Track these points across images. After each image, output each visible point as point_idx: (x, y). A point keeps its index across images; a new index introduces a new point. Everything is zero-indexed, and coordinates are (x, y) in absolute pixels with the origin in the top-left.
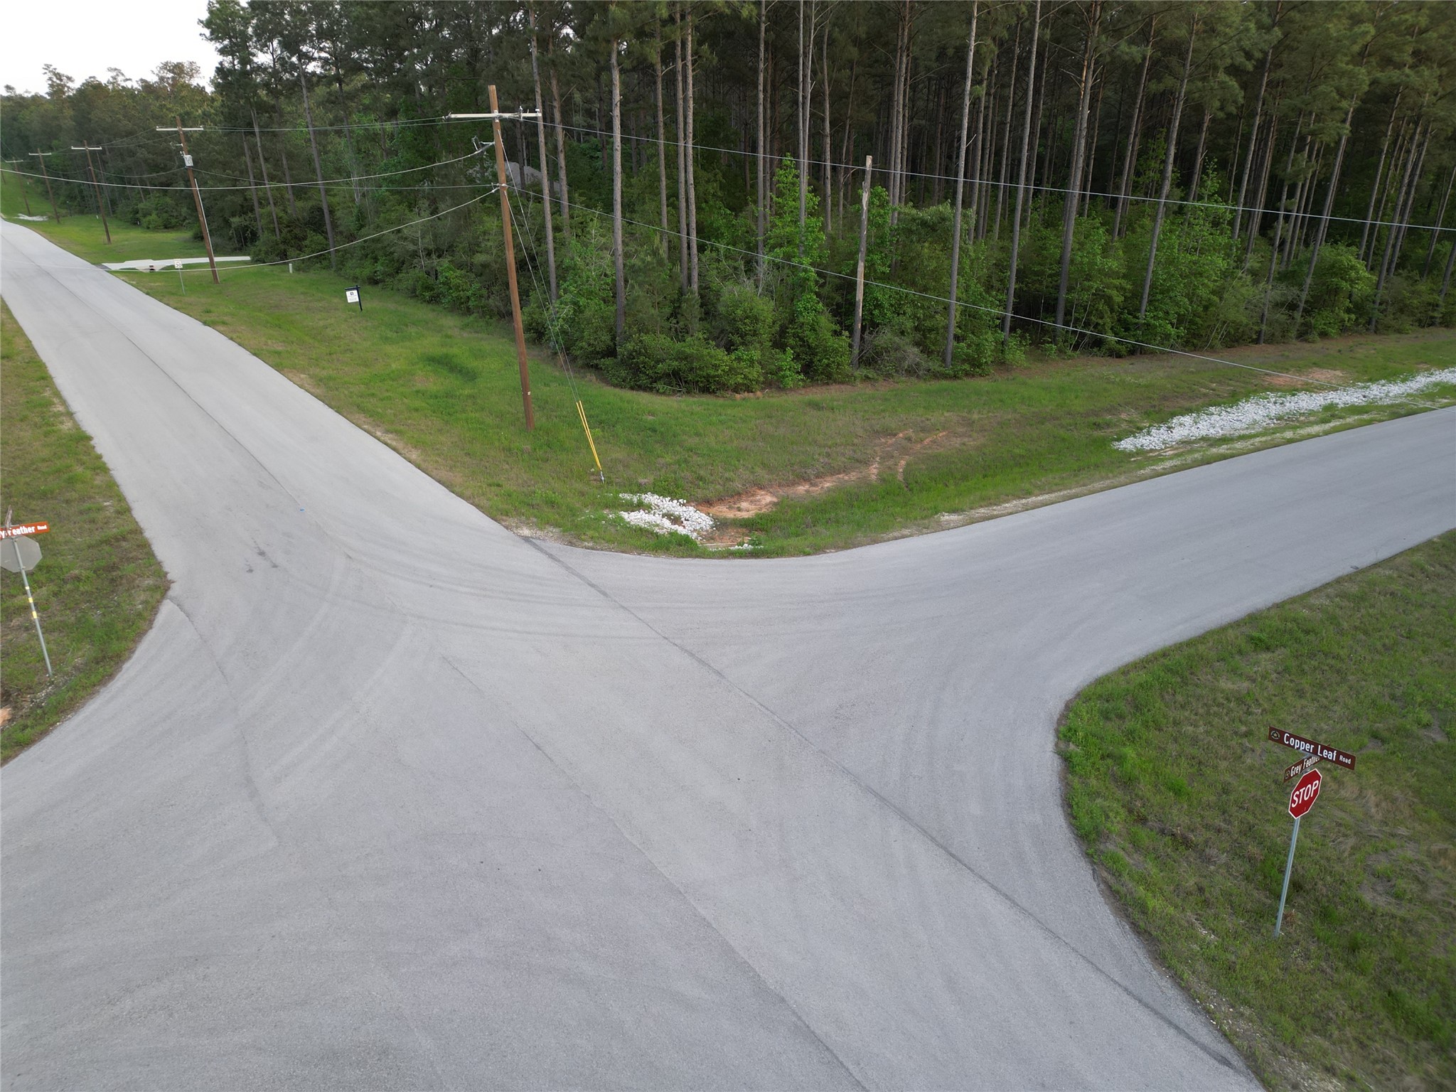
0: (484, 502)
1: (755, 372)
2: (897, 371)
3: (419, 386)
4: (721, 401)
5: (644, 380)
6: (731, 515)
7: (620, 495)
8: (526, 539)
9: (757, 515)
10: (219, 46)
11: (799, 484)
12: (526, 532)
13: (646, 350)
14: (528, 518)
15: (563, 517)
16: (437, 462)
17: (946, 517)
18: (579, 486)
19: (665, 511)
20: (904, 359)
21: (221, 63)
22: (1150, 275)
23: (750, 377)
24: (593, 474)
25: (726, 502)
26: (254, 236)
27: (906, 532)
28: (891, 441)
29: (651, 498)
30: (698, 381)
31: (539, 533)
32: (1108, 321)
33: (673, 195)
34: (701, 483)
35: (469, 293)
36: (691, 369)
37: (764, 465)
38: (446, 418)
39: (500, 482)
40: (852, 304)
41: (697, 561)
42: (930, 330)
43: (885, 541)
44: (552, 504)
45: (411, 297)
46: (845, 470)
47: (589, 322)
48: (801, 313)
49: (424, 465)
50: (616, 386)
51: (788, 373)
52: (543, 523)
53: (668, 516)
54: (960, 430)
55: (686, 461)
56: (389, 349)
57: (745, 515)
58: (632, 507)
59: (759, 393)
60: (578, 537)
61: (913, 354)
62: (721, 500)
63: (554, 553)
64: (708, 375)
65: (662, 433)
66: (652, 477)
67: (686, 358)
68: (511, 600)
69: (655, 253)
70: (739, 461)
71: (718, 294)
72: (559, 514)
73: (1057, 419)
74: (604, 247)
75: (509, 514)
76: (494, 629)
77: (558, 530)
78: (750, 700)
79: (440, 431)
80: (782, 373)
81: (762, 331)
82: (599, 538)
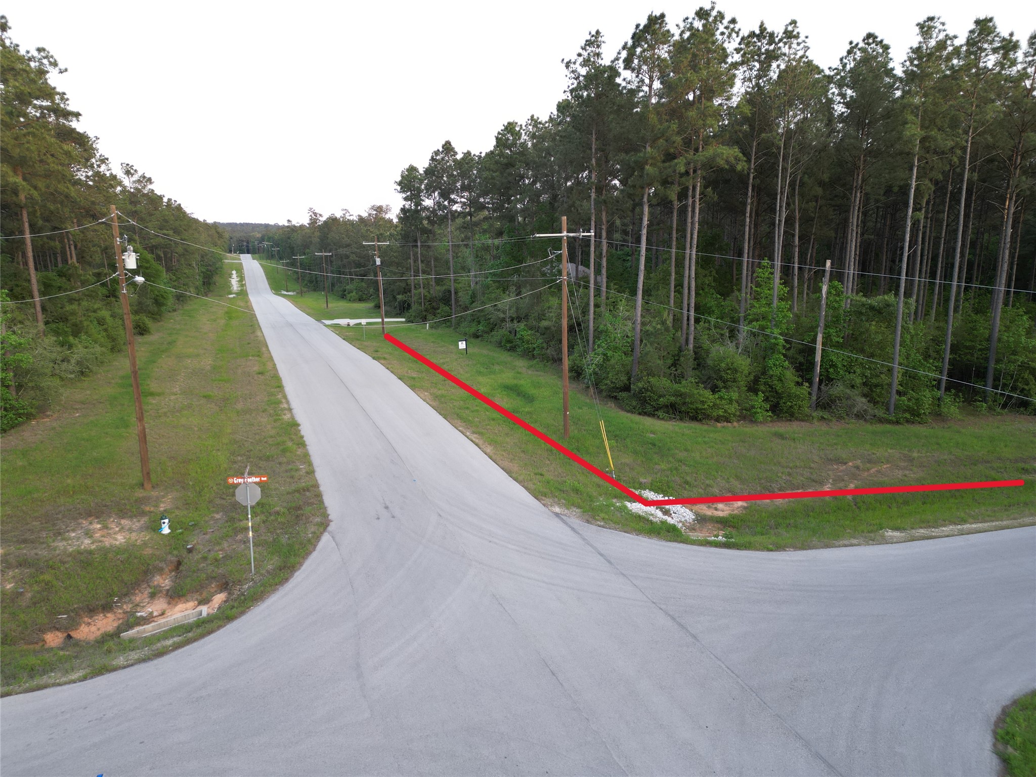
0: (531, 485)
1: (733, 408)
2: (847, 415)
4: (705, 427)
5: (649, 409)
6: (710, 512)
8: (557, 515)
9: (730, 515)
10: (404, 196)
12: (557, 509)
13: (652, 388)
14: (559, 500)
15: (584, 502)
16: (503, 455)
17: (890, 533)
18: (597, 480)
20: (854, 406)
21: (404, 206)
23: (729, 411)
24: (607, 472)
25: (706, 503)
26: (409, 306)
27: (854, 541)
28: (842, 468)
29: (648, 494)
30: (689, 412)
31: (566, 511)
32: (1033, 387)
33: (679, 285)
34: (687, 486)
35: (535, 346)
36: (684, 403)
37: (737, 478)
38: (511, 426)
39: (543, 473)
40: (812, 364)
41: (681, 545)
42: (876, 386)
43: (836, 547)
44: (577, 491)
45: (498, 347)
47: (613, 367)
48: (771, 368)
49: (494, 457)
50: (628, 411)
51: (759, 410)
52: (570, 504)
53: (661, 508)
54: (903, 464)
55: (676, 469)
56: (481, 379)
57: (720, 514)
58: (634, 499)
59: (735, 424)
60: (594, 517)
61: (861, 403)
62: (702, 501)
63: (575, 527)
64: (697, 408)
65: (659, 447)
66: (650, 479)
67: (681, 395)
68: (543, 558)
69: (663, 323)
70: (717, 472)
71: (708, 352)
72: (581, 499)
73: (987, 462)
74: (628, 318)
75: (547, 496)
76: (529, 578)
77: (579, 510)
78: (719, 662)
79: (507, 434)
80: (754, 410)
81: (740, 379)
82: (608, 520)
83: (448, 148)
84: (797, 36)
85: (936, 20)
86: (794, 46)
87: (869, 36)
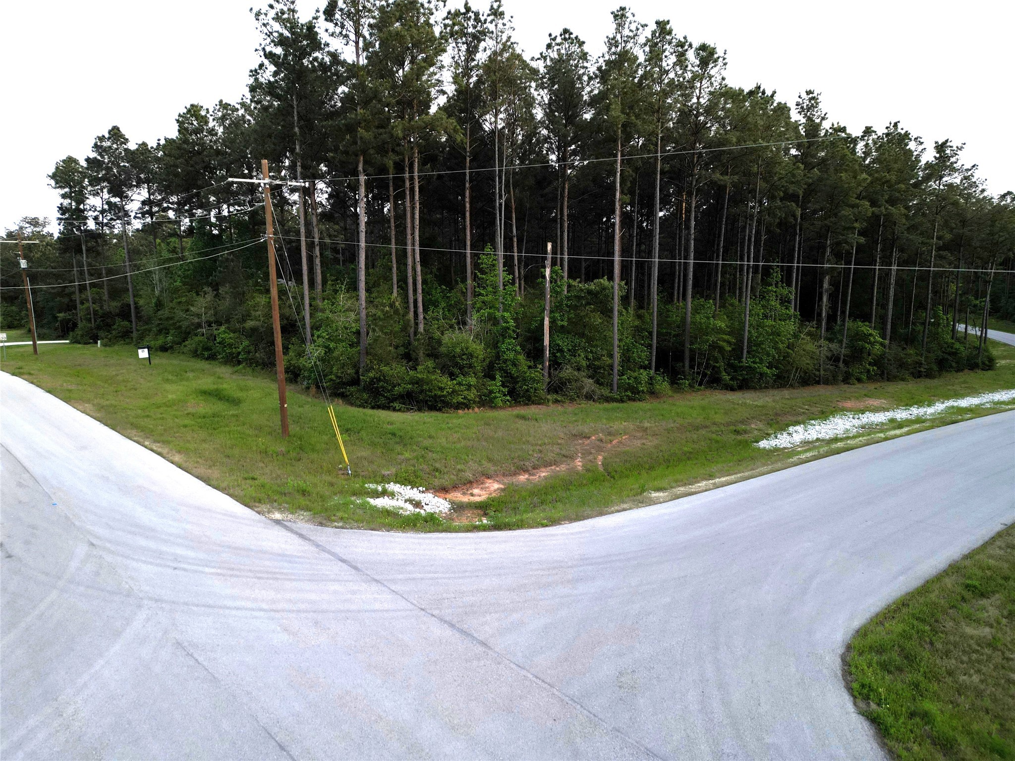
0: (238, 491)
1: (472, 395)
2: (578, 397)
3: (190, 410)
4: (446, 415)
5: (382, 401)
6: (466, 499)
7: (366, 485)
8: (278, 522)
9: (488, 498)
10: (63, 191)
11: (519, 474)
12: (277, 516)
13: (384, 377)
14: (280, 504)
15: (313, 503)
16: (197, 462)
17: (654, 495)
18: (328, 478)
19: (407, 497)
20: (582, 387)
21: (61, 204)
22: (747, 334)
23: (469, 397)
24: (341, 469)
25: (460, 489)
26: (75, 325)
27: (625, 506)
28: (587, 442)
29: (392, 487)
30: (427, 400)
31: (290, 516)
32: (721, 364)
34: (437, 474)
35: (239, 350)
36: (422, 391)
37: (490, 460)
38: (210, 431)
39: (256, 477)
40: (541, 351)
41: (443, 535)
42: (599, 368)
43: (610, 514)
44: (304, 493)
45: (193, 357)
46: (555, 463)
47: (337, 359)
48: (504, 352)
49: (185, 465)
50: (360, 406)
51: (498, 395)
52: (295, 508)
53: (410, 501)
54: (639, 434)
55: (423, 456)
56: (168, 387)
57: (477, 499)
58: (376, 495)
59: (476, 409)
60: (329, 519)
61: (589, 384)
62: (455, 487)
63: (304, 532)
64: (435, 395)
65: (401, 437)
66: (394, 470)
67: (417, 383)
68: (259, 578)
69: (392, 305)
70: (468, 456)
71: (439, 342)
72: (310, 501)
73: (706, 427)
74: (349, 310)
75: (262, 501)
76: (238, 609)
77: (308, 513)
78: (524, 672)
79: (204, 441)
80: (493, 395)
81: (476, 364)
82: (348, 519)
83: (116, 134)
84: (502, 14)
85: (627, 10)
86: (500, 26)
87: (566, 31)
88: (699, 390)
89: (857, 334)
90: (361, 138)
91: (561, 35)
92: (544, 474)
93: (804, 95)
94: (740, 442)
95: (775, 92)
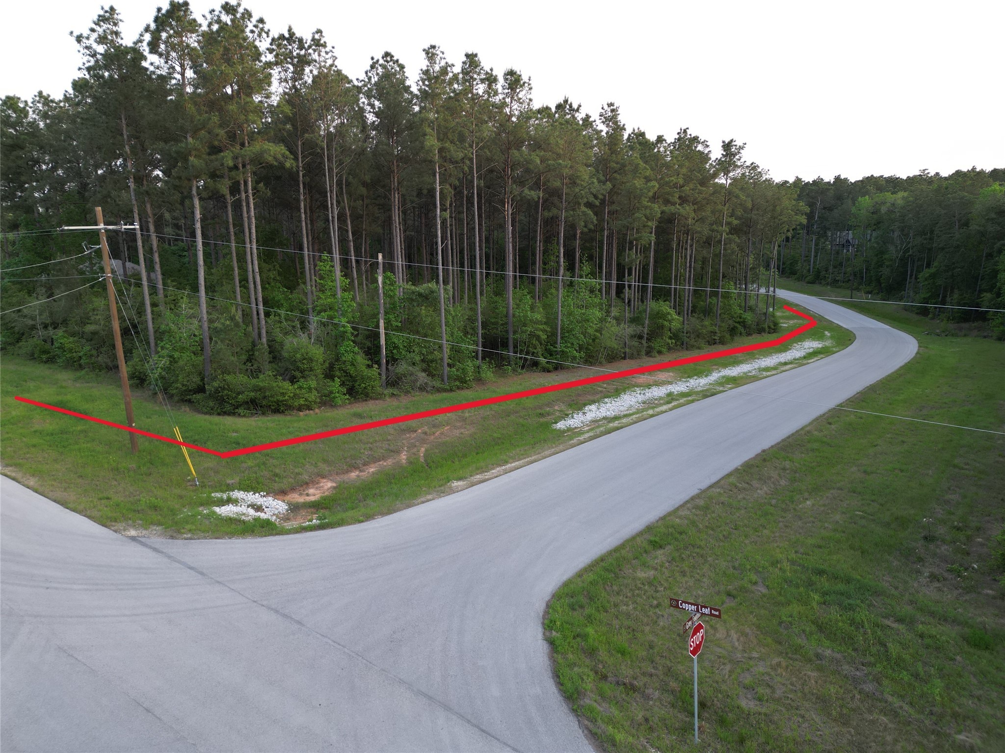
0: (95, 513)
1: (313, 396)
2: (413, 389)
3: (37, 427)
4: (288, 418)
5: (228, 408)
6: (302, 499)
7: (213, 495)
8: (133, 539)
9: (321, 497)
11: (351, 472)
12: (133, 533)
13: (228, 386)
14: (134, 522)
15: (165, 517)
16: (52, 485)
17: (456, 484)
18: (177, 491)
19: (249, 503)
20: (416, 380)
22: (560, 322)
23: (310, 399)
24: (189, 481)
25: (297, 490)
27: (429, 497)
28: (414, 435)
29: (237, 494)
30: (270, 405)
31: (144, 532)
32: (539, 350)
33: (244, 280)
34: (277, 479)
35: (81, 354)
36: (265, 397)
37: (325, 461)
38: (61, 450)
39: (109, 496)
40: (378, 347)
41: (276, 538)
42: (432, 361)
43: (415, 505)
44: (155, 508)
45: (30, 360)
46: (384, 458)
47: (182, 369)
48: (343, 354)
49: (41, 490)
50: (206, 413)
51: (337, 395)
52: (147, 524)
53: (252, 506)
54: (458, 424)
55: (264, 464)
57: (312, 498)
58: (222, 503)
59: (317, 410)
60: (179, 532)
61: (422, 377)
62: (293, 489)
63: (157, 546)
64: (278, 400)
65: (244, 445)
66: (238, 479)
67: (260, 390)
68: (121, 590)
69: (232, 319)
70: (305, 459)
71: (282, 345)
72: (161, 515)
73: (517, 412)
74: (193, 316)
75: (118, 520)
76: (105, 616)
77: (160, 528)
78: (326, 640)
79: (56, 461)
80: (333, 395)
81: (316, 368)
82: (195, 530)
84: (324, 45)
85: (437, 48)
86: (323, 54)
87: (387, 54)
88: (520, 374)
89: (658, 313)
90: (193, 166)
91: (383, 58)
92: (372, 470)
93: (606, 107)
94: (542, 425)
95: (580, 106)
